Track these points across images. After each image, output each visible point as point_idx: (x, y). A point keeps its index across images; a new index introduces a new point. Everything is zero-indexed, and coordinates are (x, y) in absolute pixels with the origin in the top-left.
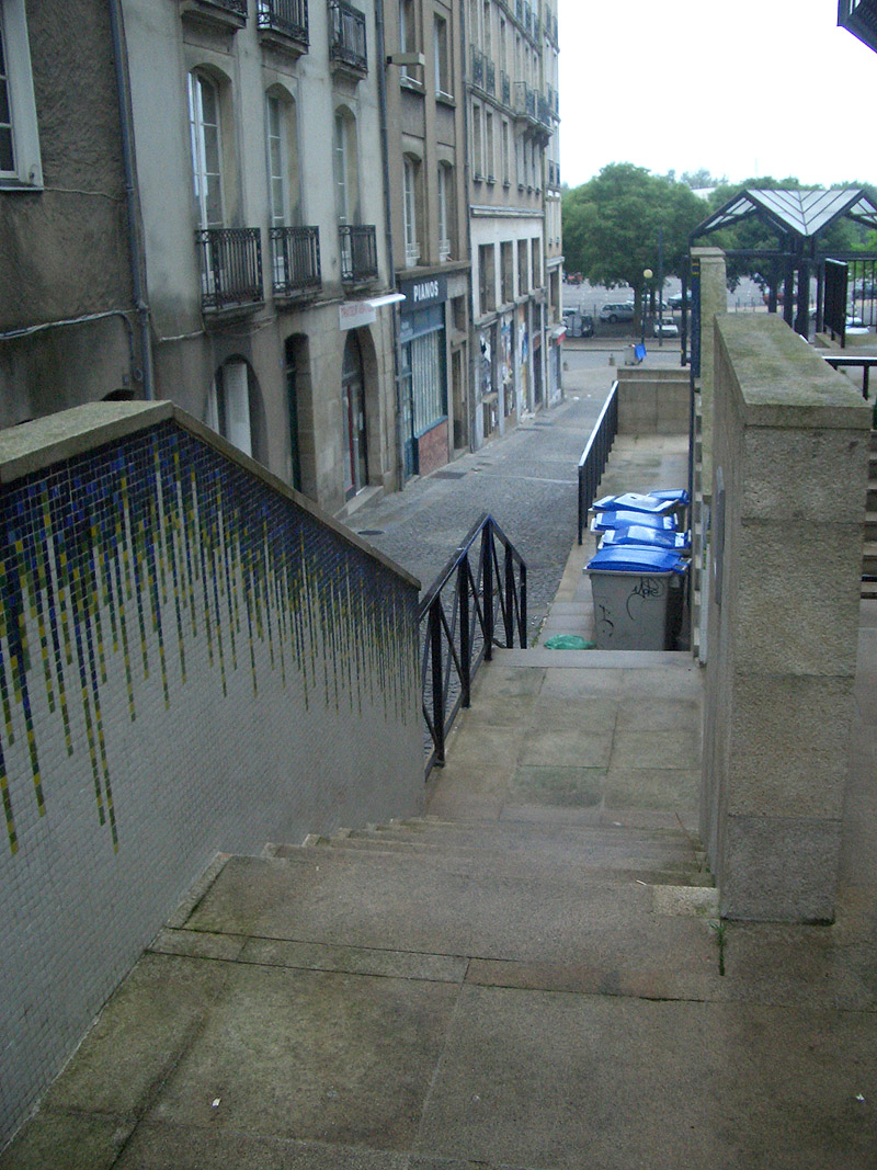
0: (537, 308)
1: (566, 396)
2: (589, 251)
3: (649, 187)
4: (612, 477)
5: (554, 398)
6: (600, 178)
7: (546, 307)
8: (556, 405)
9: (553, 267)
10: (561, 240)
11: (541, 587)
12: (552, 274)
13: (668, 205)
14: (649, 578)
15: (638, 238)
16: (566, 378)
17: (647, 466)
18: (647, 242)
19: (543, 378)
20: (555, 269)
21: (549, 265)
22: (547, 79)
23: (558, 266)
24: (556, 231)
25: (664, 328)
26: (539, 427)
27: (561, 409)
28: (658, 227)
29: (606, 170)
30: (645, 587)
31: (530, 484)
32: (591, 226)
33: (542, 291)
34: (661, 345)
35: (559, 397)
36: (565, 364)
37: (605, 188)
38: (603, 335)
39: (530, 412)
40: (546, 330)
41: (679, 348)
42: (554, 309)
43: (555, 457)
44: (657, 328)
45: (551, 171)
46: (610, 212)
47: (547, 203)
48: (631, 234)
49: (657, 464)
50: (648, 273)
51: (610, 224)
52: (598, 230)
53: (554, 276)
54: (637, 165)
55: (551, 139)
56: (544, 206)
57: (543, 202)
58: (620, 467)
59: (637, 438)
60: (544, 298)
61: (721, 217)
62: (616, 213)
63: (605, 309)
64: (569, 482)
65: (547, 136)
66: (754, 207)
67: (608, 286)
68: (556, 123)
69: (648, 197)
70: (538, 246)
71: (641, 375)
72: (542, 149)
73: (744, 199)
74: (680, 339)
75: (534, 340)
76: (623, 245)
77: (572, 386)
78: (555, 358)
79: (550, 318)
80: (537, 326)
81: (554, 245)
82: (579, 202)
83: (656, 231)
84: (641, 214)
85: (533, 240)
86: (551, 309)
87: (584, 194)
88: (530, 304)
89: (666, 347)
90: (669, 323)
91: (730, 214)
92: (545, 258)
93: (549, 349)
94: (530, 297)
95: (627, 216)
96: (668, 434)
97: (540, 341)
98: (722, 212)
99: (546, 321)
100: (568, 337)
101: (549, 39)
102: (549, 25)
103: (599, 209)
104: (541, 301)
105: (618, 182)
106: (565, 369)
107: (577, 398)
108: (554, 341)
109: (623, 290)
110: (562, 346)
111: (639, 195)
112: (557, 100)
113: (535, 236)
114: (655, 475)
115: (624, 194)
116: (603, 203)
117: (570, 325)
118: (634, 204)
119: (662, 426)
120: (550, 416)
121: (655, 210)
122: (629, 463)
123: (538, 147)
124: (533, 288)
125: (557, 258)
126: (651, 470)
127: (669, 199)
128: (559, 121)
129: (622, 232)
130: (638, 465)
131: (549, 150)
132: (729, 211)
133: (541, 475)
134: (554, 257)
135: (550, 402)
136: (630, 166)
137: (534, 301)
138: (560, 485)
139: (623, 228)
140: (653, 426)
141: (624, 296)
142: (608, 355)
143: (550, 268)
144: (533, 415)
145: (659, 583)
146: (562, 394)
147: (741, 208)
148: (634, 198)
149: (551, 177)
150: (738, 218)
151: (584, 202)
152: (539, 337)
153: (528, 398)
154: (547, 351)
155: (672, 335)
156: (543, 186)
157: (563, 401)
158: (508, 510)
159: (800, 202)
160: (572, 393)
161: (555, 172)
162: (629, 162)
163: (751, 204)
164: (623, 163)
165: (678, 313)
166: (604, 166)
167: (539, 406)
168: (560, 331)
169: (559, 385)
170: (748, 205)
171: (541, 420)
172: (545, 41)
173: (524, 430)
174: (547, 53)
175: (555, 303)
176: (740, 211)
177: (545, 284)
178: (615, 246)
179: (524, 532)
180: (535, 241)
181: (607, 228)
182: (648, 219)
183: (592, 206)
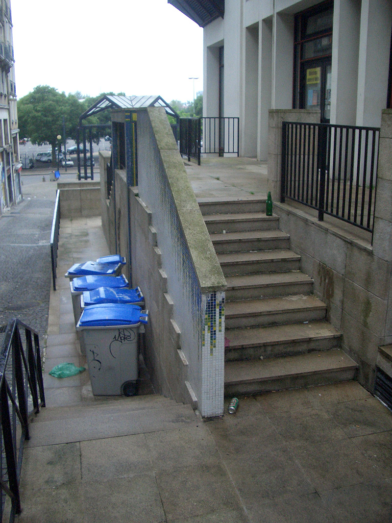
0: (8, 154)
1: (24, 198)
2: (30, 127)
3: (58, 97)
4: (63, 244)
5: (18, 199)
6: (34, 92)
7: (12, 153)
8: (19, 203)
9: (14, 134)
10: (17, 121)
11: (36, 323)
12: (14, 138)
13: (67, 105)
14: (124, 329)
15: (53, 121)
16: (24, 189)
17: (81, 235)
18: (58, 123)
19: (13, 190)
20: (15, 135)
21: (13, 133)
22: (8, 39)
23: (16, 134)
24: (15, 117)
25: (68, 163)
26: (13, 215)
27: (22, 204)
28: (62, 116)
29: (36, 88)
30: (121, 335)
31: (14, 248)
32: (31, 115)
33: (10, 146)
34: (66, 171)
35: (21, 199)
36: (22, 182)
37: (37, 97)
38: (38, 167)
39: (7, 207)
40: (13, 166)
41: (77, 171)
42: (16, 155)
43: (25, 231)
44: (64, 163)
45: (12, 86)
46: (39, 109)
47: (10, 102)
48: (50, 119)
49: (87, 234)
50: (59, 137)
51: (39, 114)
52: (34, 117)
53: (15, 138)
54: (51, 87)
55: (11, 69)
56: (9, 103)
57: (8, 101)
58: (66, 238)
59: (72, 220)
60: (11, 150)
61: (94, 109)
62: (42, 109)
63: (38, 155)
64: (35, 245)
65: (9, 68)
66: (110, 104)
67: (39, 144)
68: (13, 62)
69: (57, 102)
70: (7, 123)
71: (70, 186)
72: (6, 74)
73: (105, 100)
74: (77, 168)
75: (7, 171)
76: (47, 124)
77: (27, 192)
78: (18, 179)
79: (14, 159)
80: (8, 163)
81: (14, 123)
82: (24, 104)
83: (62, 118)
84: (54, 109)
85: (4, 120)
86: (14, 155)
87: (27, 100)
88: (5, 153)
89: (69, 172)
90: (69, 160)
91: (99, 107)
92: (10, 129)
93: (15, 175)
94: (4, 149)
95: (47, 111)
96: (88, 216)
97: (10, 172)
98: (95, 106)
99: (12, 160)
100: (24, 169)
101: (7, 19)
102: (7, 11)
103: (34, 107)
104: (10, 151)
105: (42, 95)
106: (23, 185)
107: (29, 199)
108: (17, 171)
109: (46, 146)
110: (20, 173)
111: (53, 101)
112: (13, 50)
113: (5, 118)
114: (87, 241)
115: (46, 100)
116: (36, 104)
117: (24, 163)
118: (50, 105)
119: (85, 212)
120: (18, 208)
121: (60, 108)
122: (71, 235)
123: (4, 73)
124: (5, 144)
125: (16, 130)
126: (85, 238)
127: (67, 102)
128: (14, 62)
129: (45, 118)
130: (76, 236)
131: (10, 74)
132: (98, 106)
133: (19, 243)
134: (14, 129)
135: (17, 201)
136: (48, 87)
137: (6, 151)
138: (31, 247)
139: (46, 116)
140: (80, 213)
141: (48, 148)
142: (42, 177)
143: (13, 134)
144: (9, 209)
145: (131, 332)
146: (22, 196)
147: (103, 105)
148: (51, 102)
149: (12, 89)
150: (102, 109)
151: (26, 104)
152: (9, 169)
153: (6, 200)
154: (14, 176)
155: (71, 166)
156: (8, 93)
157: (22, 200)
158: (4, 267)
159: (131, 101)
160: (26, 196)
161: (13, 86)
162: (48, 85)
163: (109, 102)
164: (45, 85)
165: (75, 156)
166: (36, 87)
167: (12, 203)
168: (20, 166)
169: (20, 193)
170: (107, 102)
171: (13, 211)
172: (6, 20)
173: (6, 217)
174: (7, 26)
175: (16, 152)
176: (103, 106)
177: (11, 142)
178: (43, 125)
179: (16, 280)
180: (5, 120)
181: (38, 116)
182: (58, 112)
183: (31, 106)
